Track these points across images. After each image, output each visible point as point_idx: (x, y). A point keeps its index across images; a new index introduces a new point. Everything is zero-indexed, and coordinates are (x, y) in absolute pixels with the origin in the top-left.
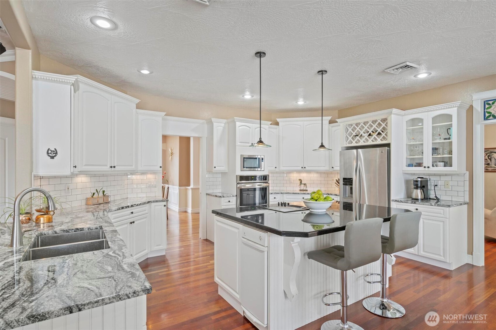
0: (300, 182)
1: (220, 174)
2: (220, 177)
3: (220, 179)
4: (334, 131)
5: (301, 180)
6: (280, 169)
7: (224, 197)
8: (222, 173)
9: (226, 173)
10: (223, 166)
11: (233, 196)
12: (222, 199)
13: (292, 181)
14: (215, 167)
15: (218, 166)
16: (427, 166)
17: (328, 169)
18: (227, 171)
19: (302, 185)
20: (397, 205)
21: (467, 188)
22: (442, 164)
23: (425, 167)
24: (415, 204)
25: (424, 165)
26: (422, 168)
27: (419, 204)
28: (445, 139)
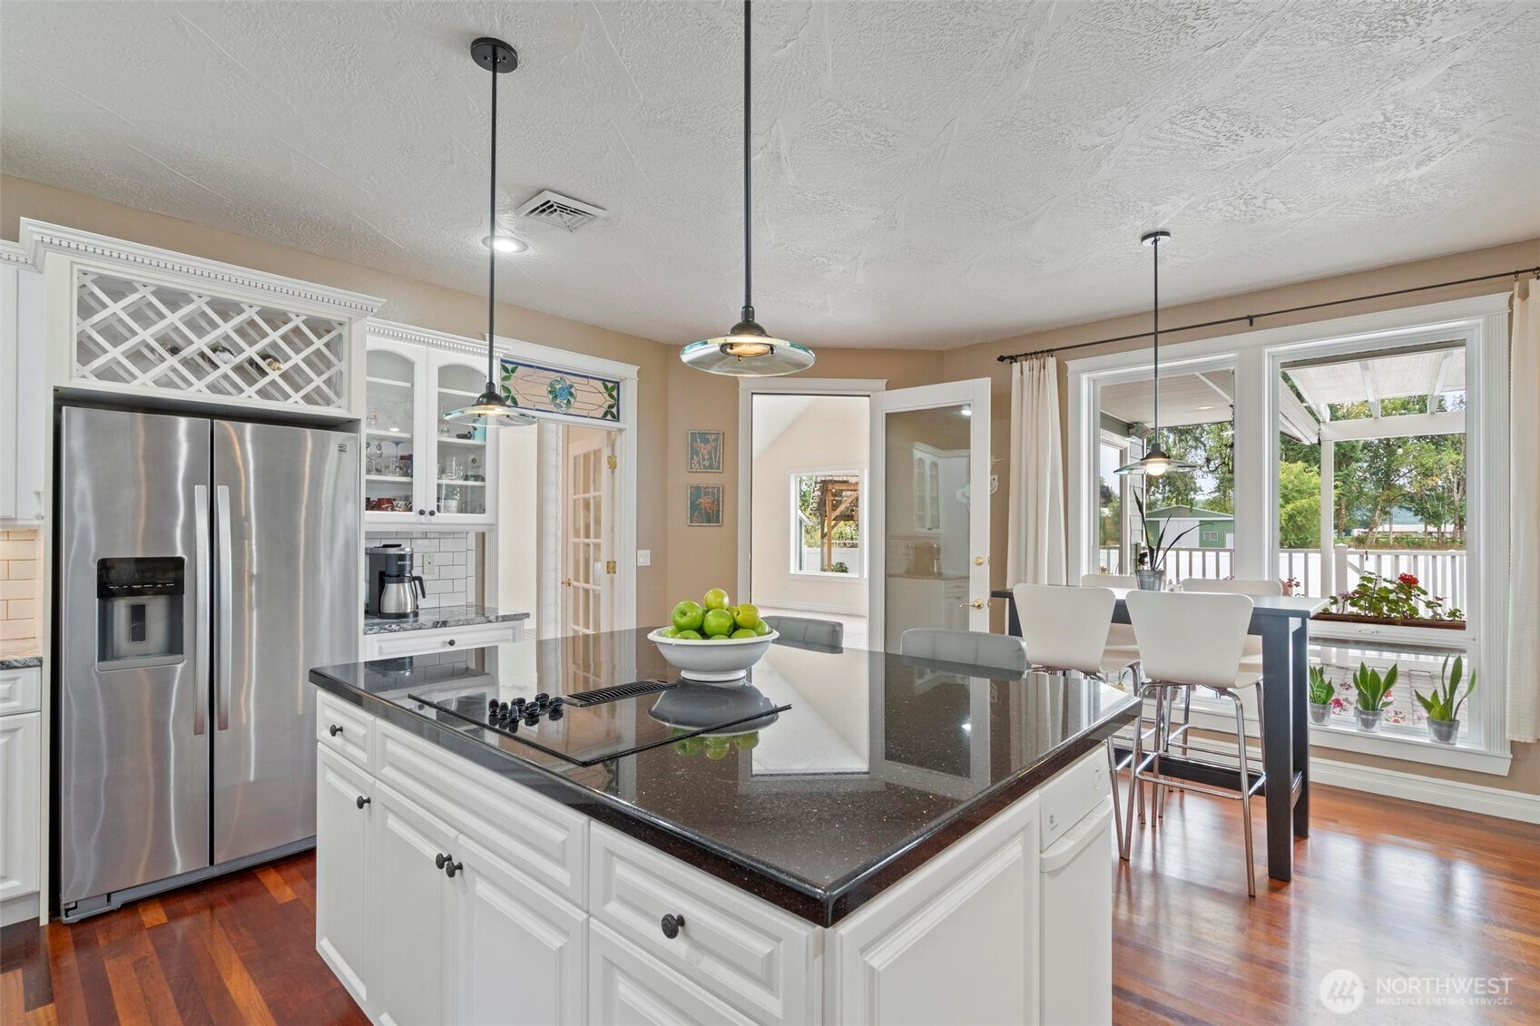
16: (429, 510)
20: (383, 644)
21: (472, 570)
22: (453, 504)
23: (422, 513)
24: (445, 626)
25: (417, 505)
26: (412, 516)
27: (458, 623)
28: (459, 436)
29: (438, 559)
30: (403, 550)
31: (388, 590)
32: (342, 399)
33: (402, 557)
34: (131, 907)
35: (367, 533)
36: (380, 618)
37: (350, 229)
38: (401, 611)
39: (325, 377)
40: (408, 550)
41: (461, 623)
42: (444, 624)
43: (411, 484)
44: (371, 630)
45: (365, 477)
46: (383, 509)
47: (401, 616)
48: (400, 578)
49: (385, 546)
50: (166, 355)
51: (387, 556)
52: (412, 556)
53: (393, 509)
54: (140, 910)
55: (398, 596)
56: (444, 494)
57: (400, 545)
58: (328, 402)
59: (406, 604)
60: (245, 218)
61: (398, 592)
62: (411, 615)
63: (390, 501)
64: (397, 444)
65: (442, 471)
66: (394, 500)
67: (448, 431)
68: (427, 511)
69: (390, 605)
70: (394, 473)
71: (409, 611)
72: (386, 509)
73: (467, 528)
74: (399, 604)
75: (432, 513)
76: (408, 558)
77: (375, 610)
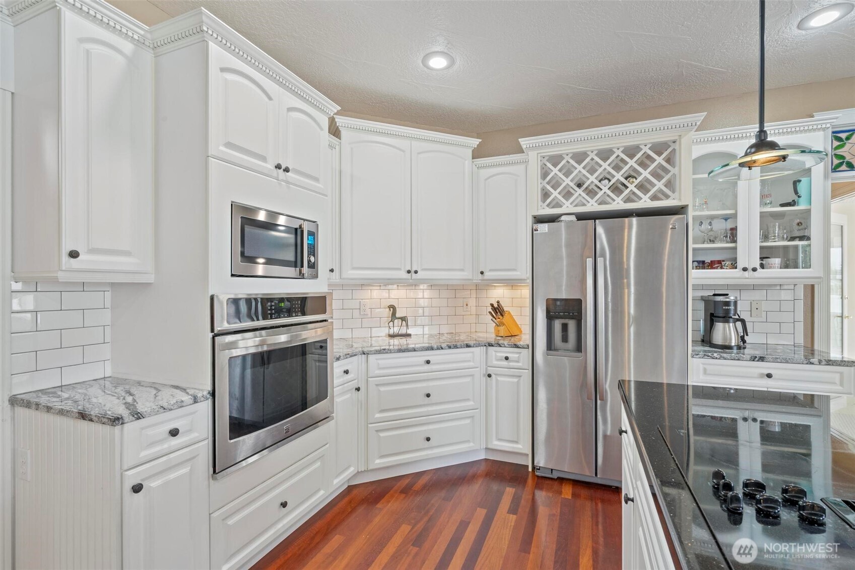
0: (391, 312)
1: (108, 295)
2: (108, 305)
3: (106, 317)
4: (486, 180)
5: (393, 308)
6: (344, 276)
7: (139, 418)
8: (114, 286)
9: (148, 285)
10: (127, 253)
11: (195, 400)
12: (131, 427)
13: (368, 311)
14: (74, 255)
15: (92, 251)
16: (752, 267)
17: (470, 277)
18: (150, 278)
19: (396, 321)
20: (706, 367)
21: (800, 315)
22: (777, 261)
23: (745, 269)
24: (763, 361)
25: (741, 264)
26: (736, 273)
27: (775, 360)
28: (782, 205)
29: (765, 306)
30: (728, 298)
31: (716, 326)
32: (676, 193)
33: (727, 304)
34: (561, 480)
35: (693, 285)
36: (710, 347)
37: (683, 75)
38: (727, 344)
39: (664, 181)
40: (732, 298)
41: (779, 360)
42: (762, 359)
43: (735, 248)
44: (698, 355)
45: (691, 246)
46: (714, 268)
47: (726, 347)
48: (726, 318)
49: (715, 295)
50: (577, 189)
51: (715, 302)
52: (735, 303)
53: (722, 268)
54: (563, 485)
55: (725, 332)
56: (766, 255)
57: (727, 295)
58: (667, 197)
59: (731, 339)
60: (621, 99)
61: (724, 329)
62: (735, 348)
63: (719, 262)
64: (726, 220)
65: (765, 237)
66: (723, 261)
67: (771, 203)
68: (750, 267)
69: (718, 338)
70: (721, 241)
71: (733, 344)
72: (717, 268)
73: (796, 281)
74: (725, 338)
75: (754, 270)
76: (732, 304)
77: (707, 340)
